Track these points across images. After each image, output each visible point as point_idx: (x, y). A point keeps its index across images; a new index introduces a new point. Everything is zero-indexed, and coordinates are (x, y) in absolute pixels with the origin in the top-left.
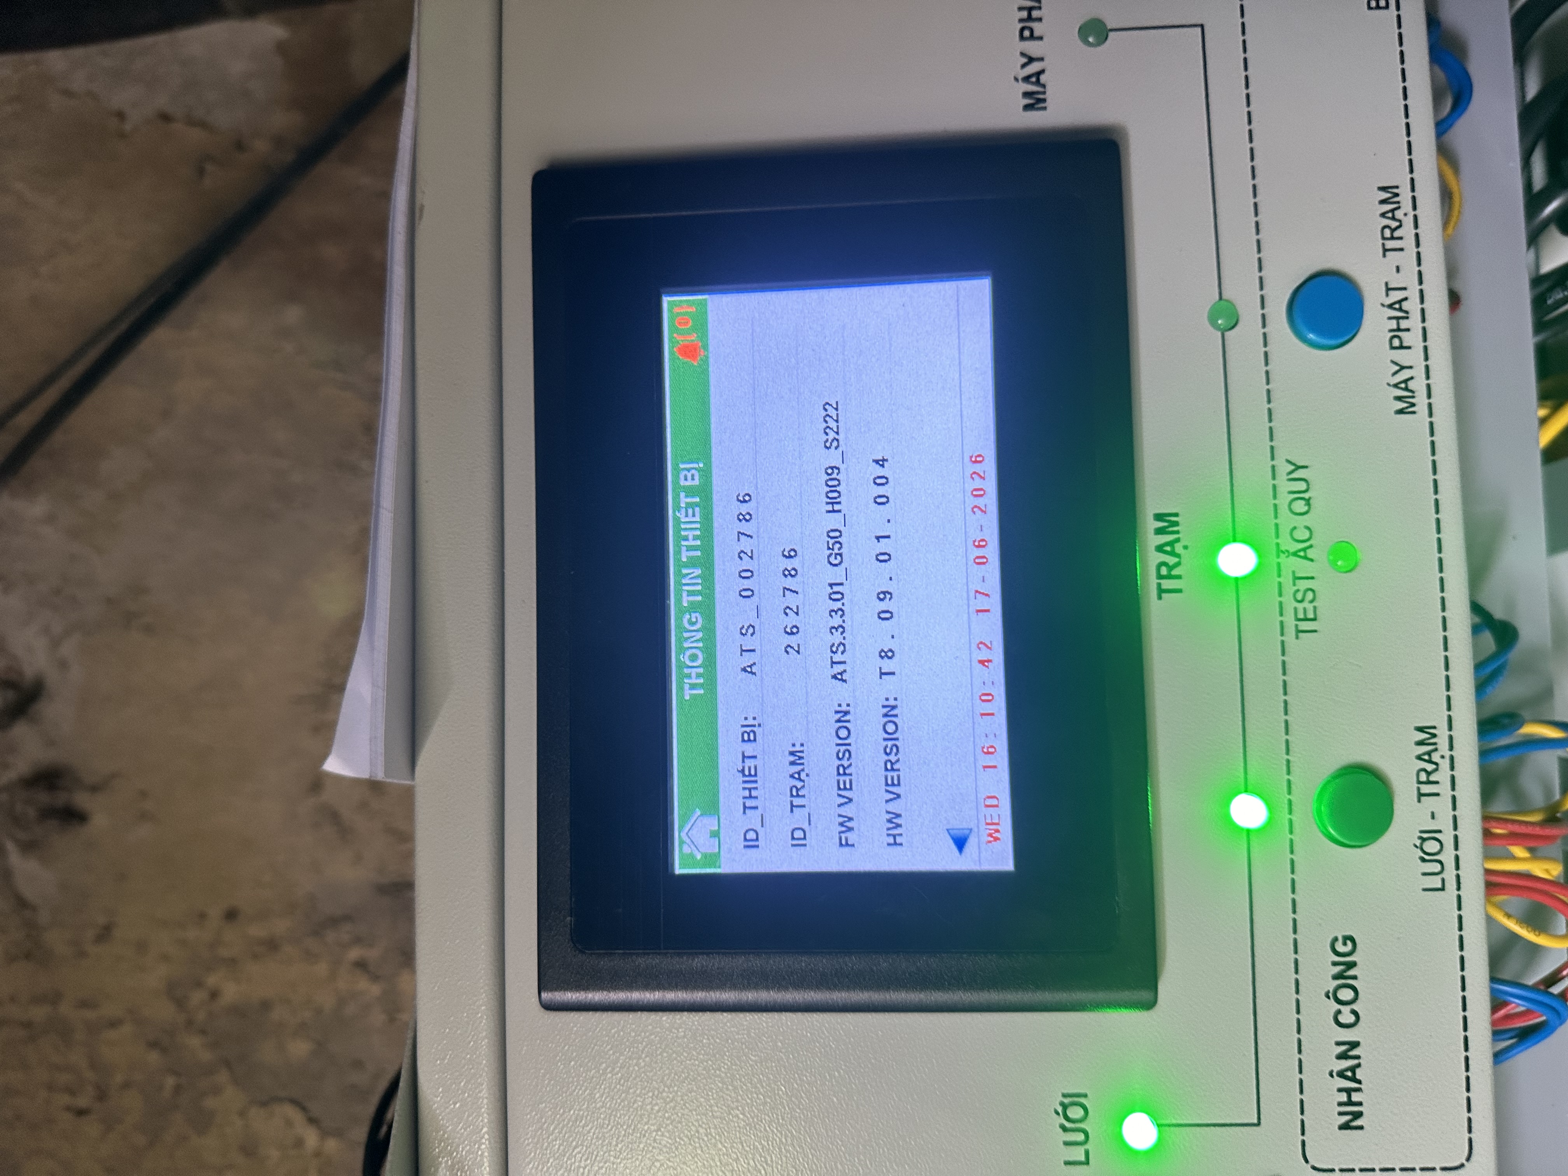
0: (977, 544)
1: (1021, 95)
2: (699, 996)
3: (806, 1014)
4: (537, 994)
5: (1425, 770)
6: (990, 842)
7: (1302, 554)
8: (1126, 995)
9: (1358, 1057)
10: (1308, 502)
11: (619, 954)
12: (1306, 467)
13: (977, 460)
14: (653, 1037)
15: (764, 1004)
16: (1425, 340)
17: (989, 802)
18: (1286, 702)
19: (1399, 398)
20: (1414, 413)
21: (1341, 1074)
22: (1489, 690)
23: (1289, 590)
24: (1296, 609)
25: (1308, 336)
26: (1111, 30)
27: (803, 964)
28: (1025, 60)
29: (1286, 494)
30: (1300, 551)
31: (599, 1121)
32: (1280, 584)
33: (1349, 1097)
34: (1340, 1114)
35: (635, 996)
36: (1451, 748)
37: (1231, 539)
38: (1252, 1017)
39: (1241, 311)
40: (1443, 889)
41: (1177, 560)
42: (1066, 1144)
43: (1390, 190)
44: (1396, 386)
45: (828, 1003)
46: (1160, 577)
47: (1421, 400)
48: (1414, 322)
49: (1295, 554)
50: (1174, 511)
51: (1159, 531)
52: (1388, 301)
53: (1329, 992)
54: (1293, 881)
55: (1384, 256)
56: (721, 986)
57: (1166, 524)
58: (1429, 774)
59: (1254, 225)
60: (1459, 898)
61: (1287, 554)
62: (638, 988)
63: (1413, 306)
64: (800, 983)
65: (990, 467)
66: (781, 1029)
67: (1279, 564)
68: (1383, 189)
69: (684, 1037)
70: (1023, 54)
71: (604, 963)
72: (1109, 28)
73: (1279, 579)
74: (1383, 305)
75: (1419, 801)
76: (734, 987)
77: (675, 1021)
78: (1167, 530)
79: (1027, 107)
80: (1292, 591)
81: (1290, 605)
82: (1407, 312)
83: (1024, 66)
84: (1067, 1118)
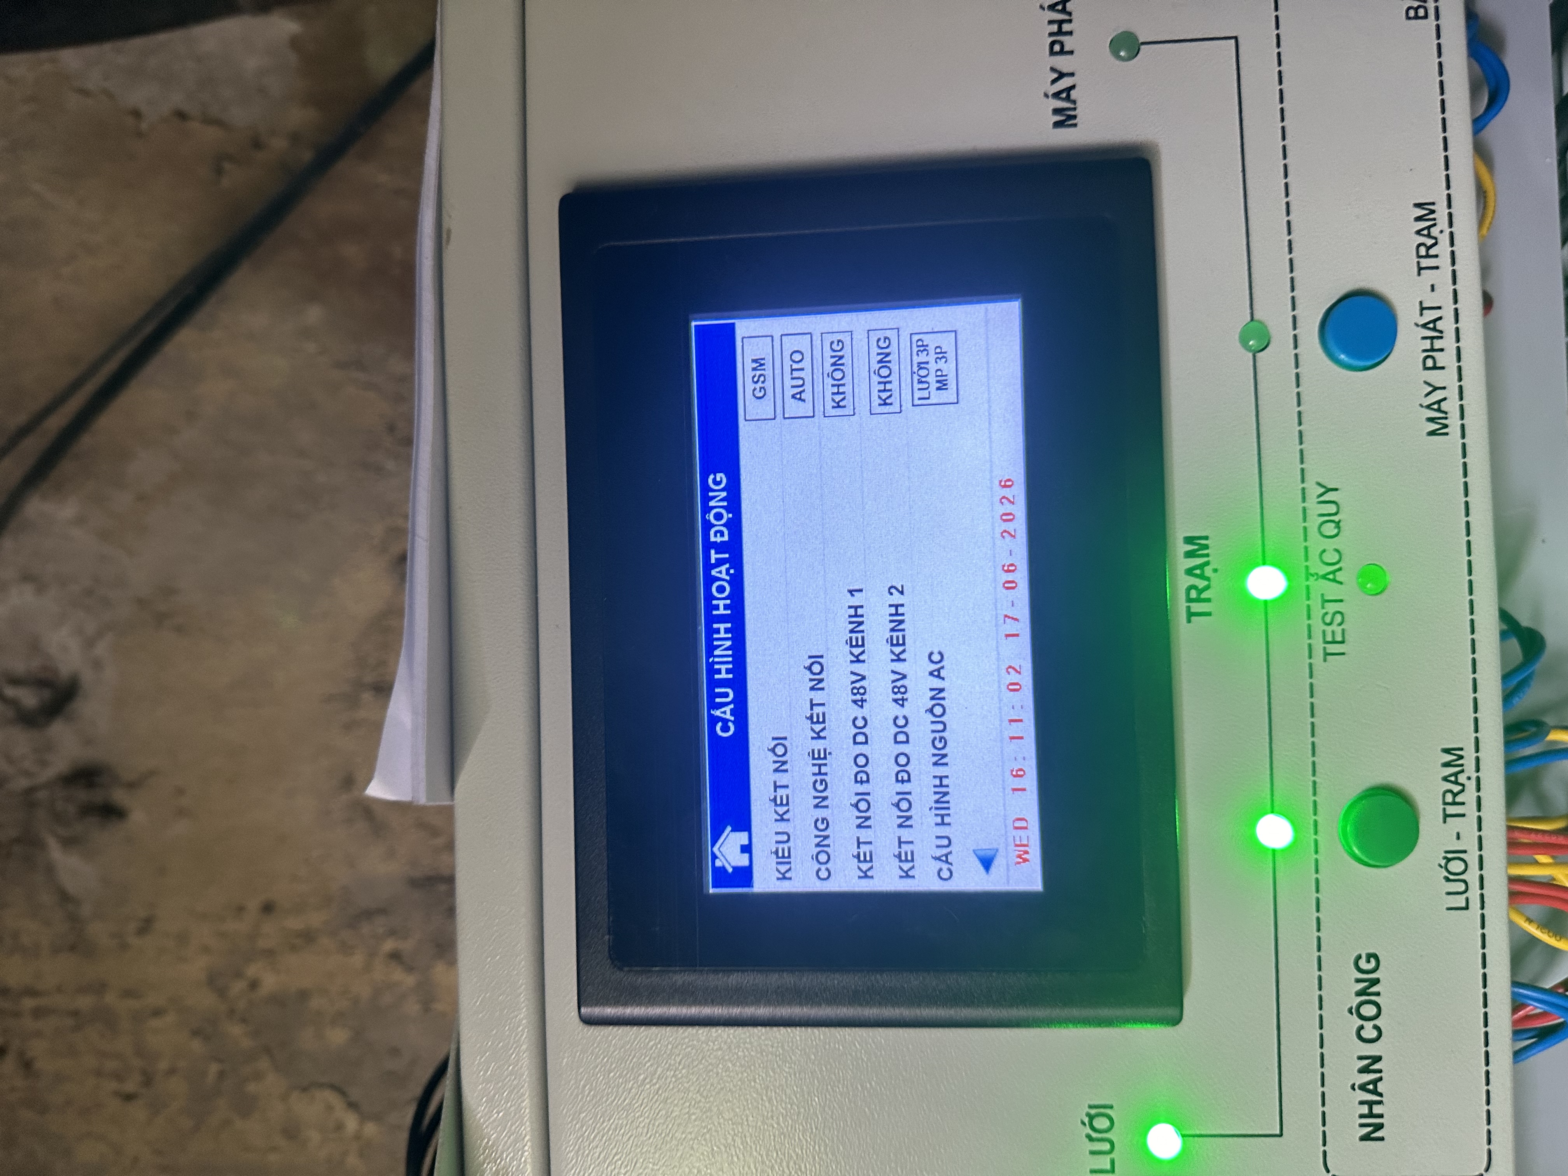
0: (1006, 568)
1: (1051, 112)
2: (735, 1011)
3: (839, 1029)
4: (577, 1007)
5: (1451, 791)
6: (1019, 863)
7: (1331, 577)
8: (1152, 1011)
9: (1380, 1071)
10: (1338, 524)
11: (656, 971)
12: (1336, 490)
13: (1006, 484)
14: (690, 1049)
15: (797, 1019)
16: (1459, 359)
17: (1018, 824)
18: (1313, 724)
19: (1431, 420)
20: (1447, 434)
21: (1363, 1087)
22: (1516, 700)
23: (1317, 612)
24: (1324, 632)
25: (1340, 358)
26: (1143, 43)
27: (836, 982)
28: (1055, 76)
29: (1316, 517)
30: (1329, 573)
31: (638, 1130)
32: (1309, 606)
33: (1371, 1109)
34: (1362, 1125)
35: (673, 1011)
36: (1478, 770)
37: (1261, 562)
38: (1276, 1032)
39: (1273, 332)
40: (1467, 908)
41: (1206, 583)
42: (1092, 1153)
43: (1426, 207)
44: (1429, 407)
45: (859, 1019)
46: (1189, 600)
47: (1454, 422)
48: (1448, 342)
49: (1324, 577)
50: (1204, 534)
51: (1189, 555)
52: (1422, 321)
53: (1352, 1008)
54: (1318, 900)
55: (1419, 274)
56: (757, 1002)
57: (1196, 547)
58: (1455, 795)
59: (1286, 244)
60: (1483, 916)
61: (1315, 577)
62: (674, 1004)
63: (1447, 325)
64: (834, 999)
65: (1019, 492)
66: (814, 1043)
67: (1308, 587)
68: (1418, 205)
69: (720, 1049)
70: (1053, 70)
71: (642, 980)
72: (1141, 40)
73: (1308, 602)
74: (1417, 325)
75: (1445, 822)
76: (768, 1003)
77: (711, 1035)
78: (1198, 553)
79: (1057, 124)
80: (1321, 615)
81: (1318, 628)
82: (1441, 332)
83: (1054, 81)
84: (1093, 1128)
